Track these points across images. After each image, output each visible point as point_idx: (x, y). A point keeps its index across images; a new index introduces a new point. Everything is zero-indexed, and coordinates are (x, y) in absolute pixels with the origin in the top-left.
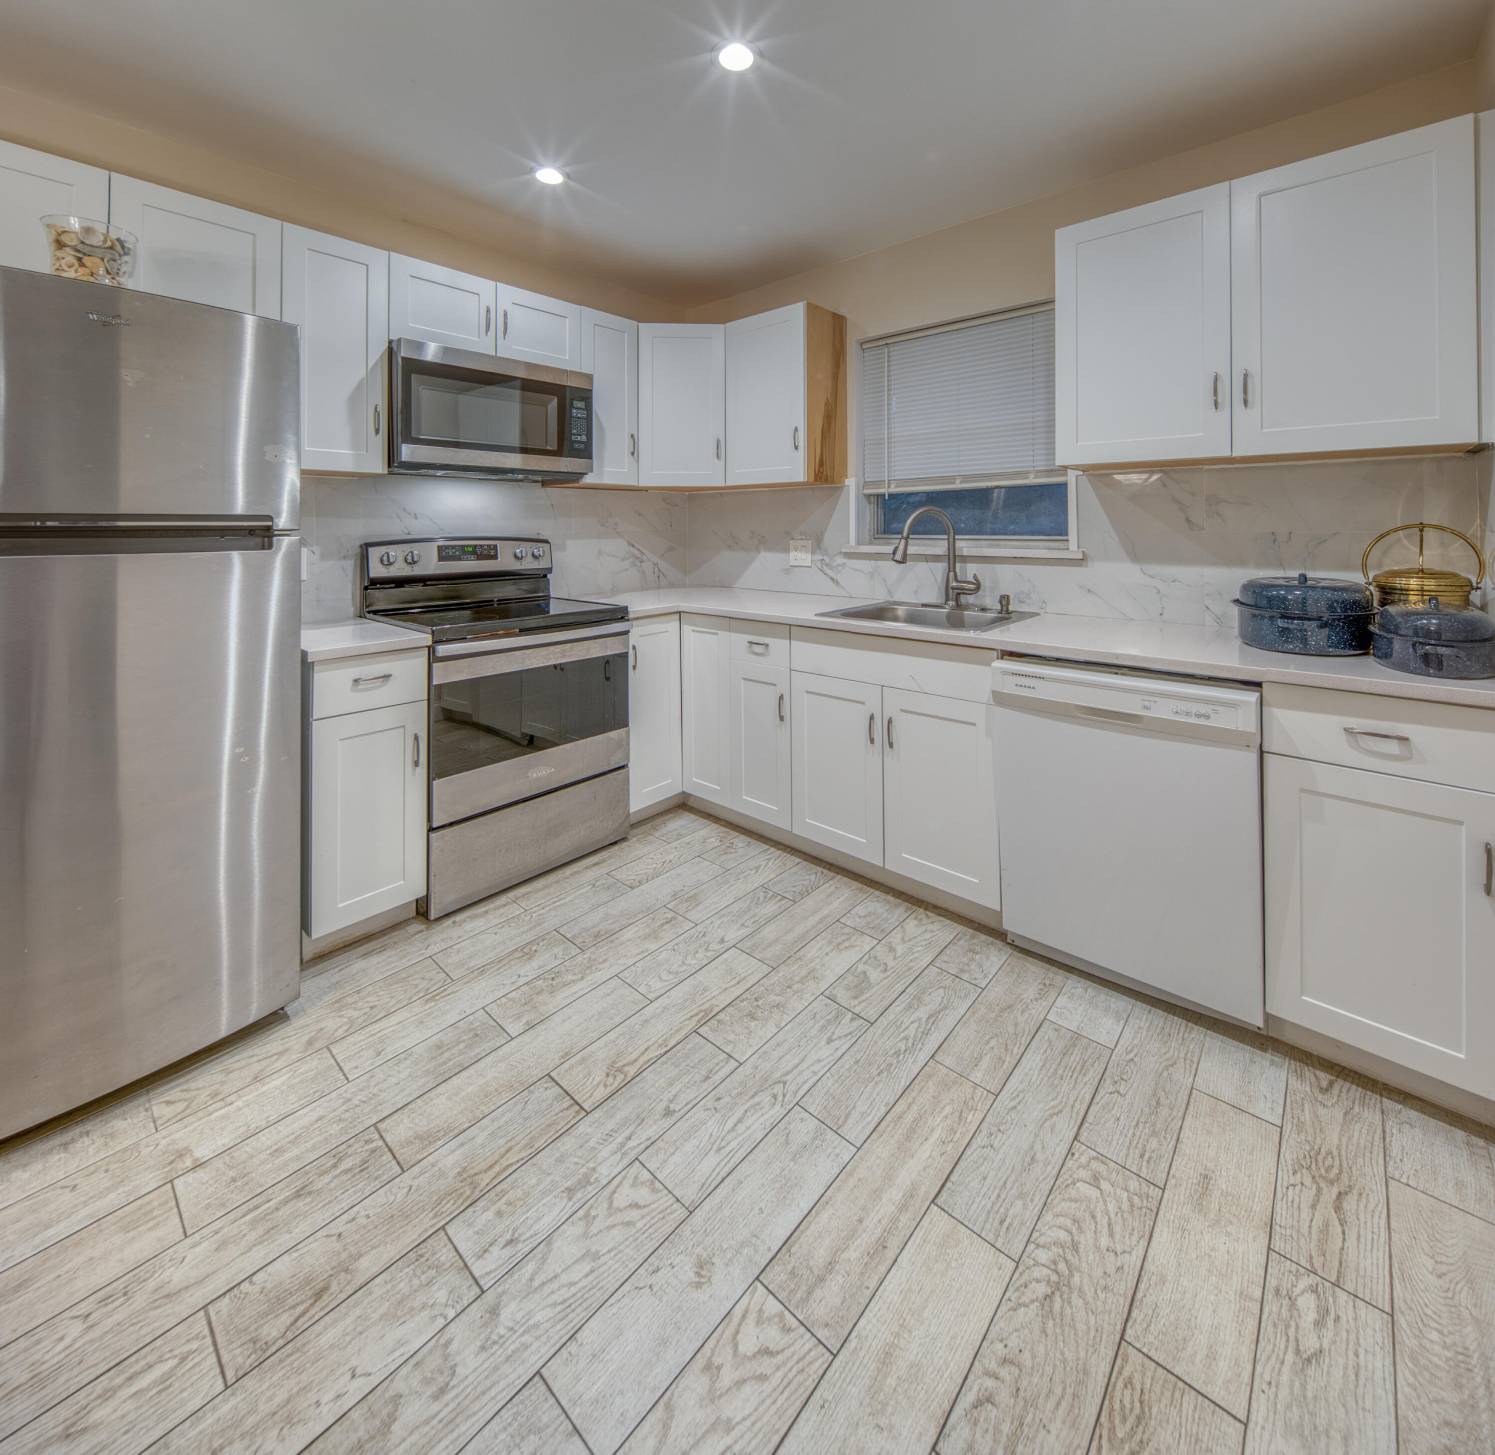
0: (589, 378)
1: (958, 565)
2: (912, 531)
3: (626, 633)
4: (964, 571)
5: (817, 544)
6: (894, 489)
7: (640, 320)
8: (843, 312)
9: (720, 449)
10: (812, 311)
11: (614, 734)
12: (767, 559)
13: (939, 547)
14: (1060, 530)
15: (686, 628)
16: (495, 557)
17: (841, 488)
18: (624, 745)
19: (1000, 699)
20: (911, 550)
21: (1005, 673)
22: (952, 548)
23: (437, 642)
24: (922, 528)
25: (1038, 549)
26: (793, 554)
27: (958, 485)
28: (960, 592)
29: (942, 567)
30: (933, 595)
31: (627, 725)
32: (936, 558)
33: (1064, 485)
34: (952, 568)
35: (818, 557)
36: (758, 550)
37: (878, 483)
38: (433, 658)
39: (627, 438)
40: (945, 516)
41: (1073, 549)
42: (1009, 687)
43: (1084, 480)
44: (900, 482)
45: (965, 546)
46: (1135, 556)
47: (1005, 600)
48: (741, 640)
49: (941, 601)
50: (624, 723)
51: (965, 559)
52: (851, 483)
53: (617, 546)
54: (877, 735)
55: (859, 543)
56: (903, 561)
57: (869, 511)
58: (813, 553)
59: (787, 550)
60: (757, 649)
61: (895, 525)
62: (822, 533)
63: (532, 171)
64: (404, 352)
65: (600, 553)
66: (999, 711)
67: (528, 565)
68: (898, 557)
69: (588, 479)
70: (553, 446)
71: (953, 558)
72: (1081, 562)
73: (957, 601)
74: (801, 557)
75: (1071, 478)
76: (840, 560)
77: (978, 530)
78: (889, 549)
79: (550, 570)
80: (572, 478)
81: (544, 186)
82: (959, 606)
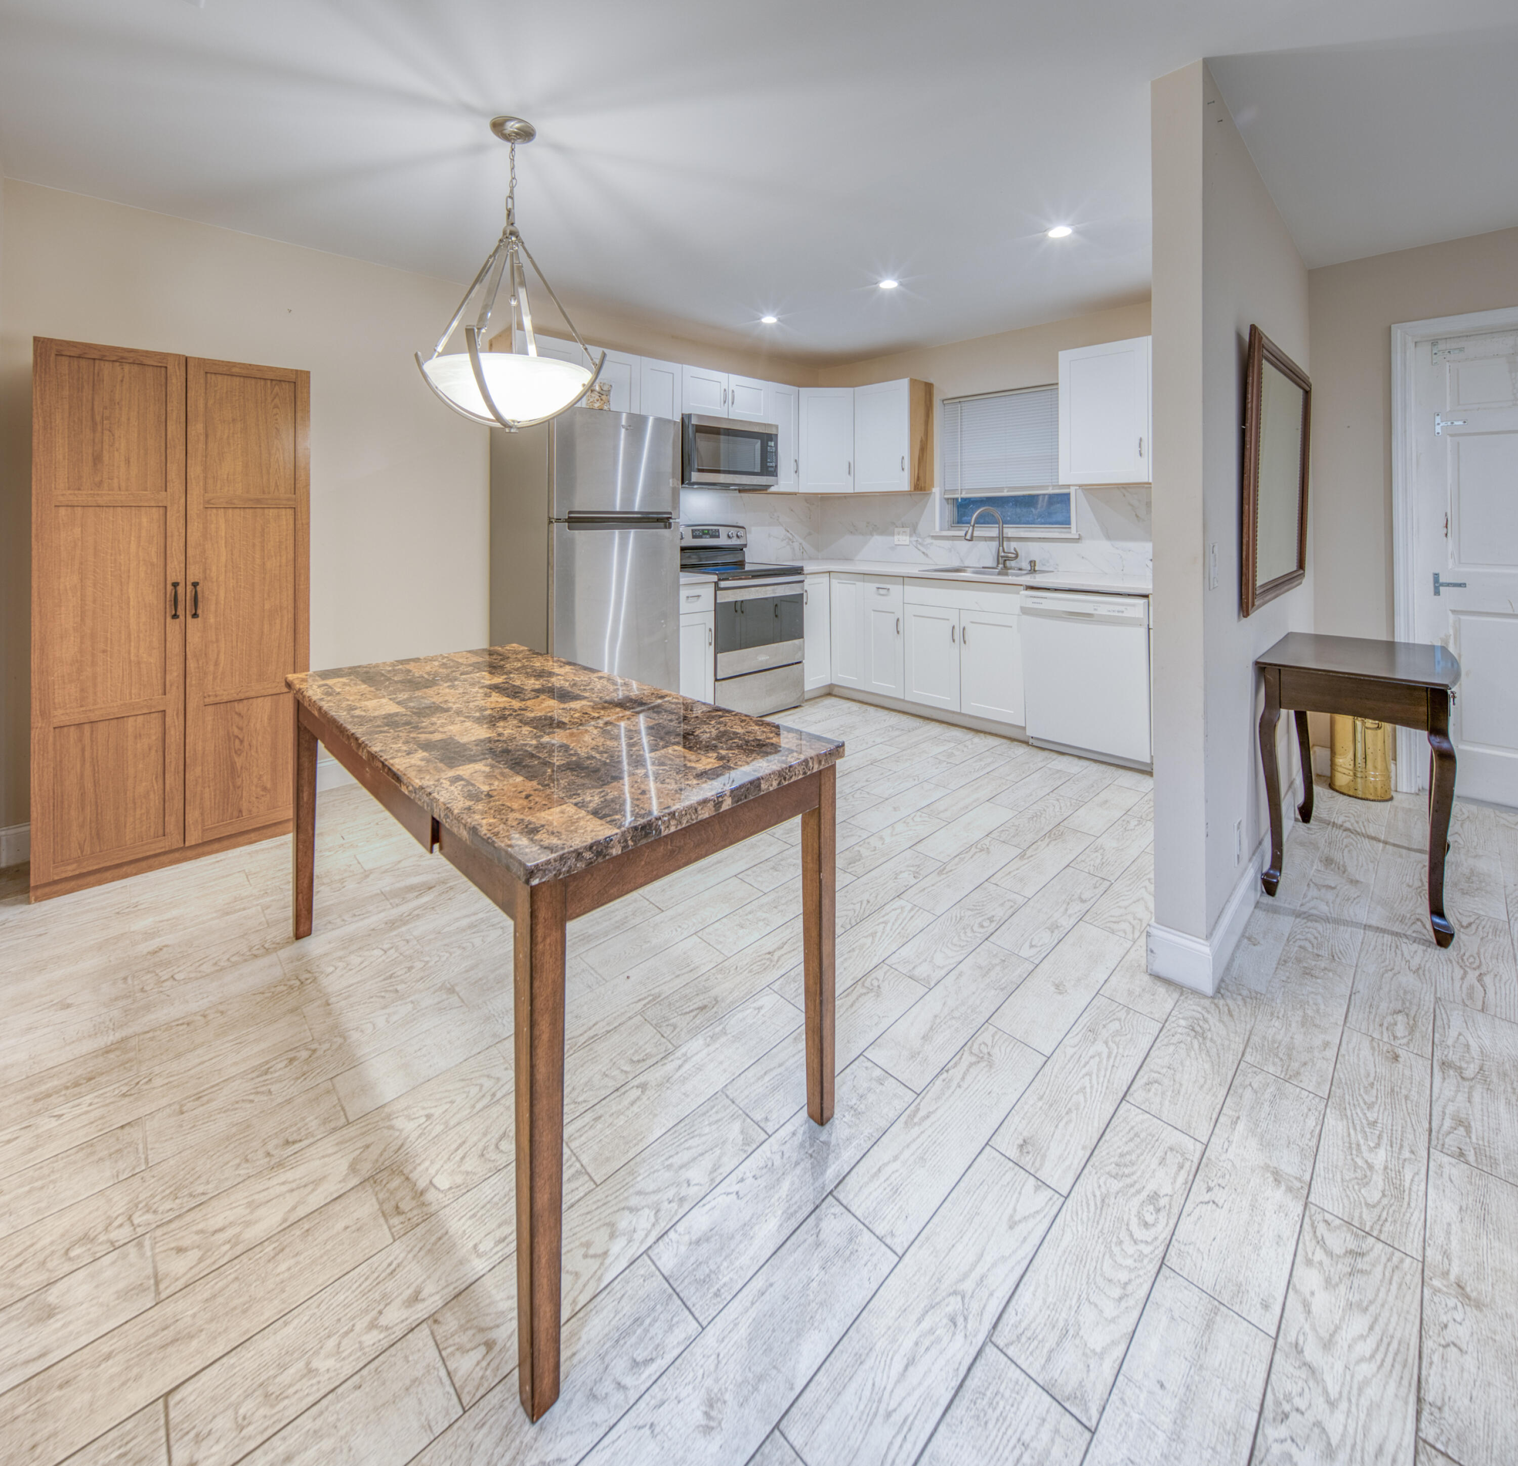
0: (777, 427)
1: (1005, 543)
2: (977, 522)
3: (802, 582)
4: (1009, 547)
5: (914, 530)
6: (964, 495)
7: (799, 386)
8: (931, 380)
9: (850, 469)
10: (913, 382)
11: (796, 642)
12: (877, 541)
13: (993, 532)
14: (1067, 522)
15: (834, 581)
16: (718, 537)
17: (930, 494)
18: (801, 648)
19: (1025, 611)
20: (976, 534)
21: (1027, 596)
22: (1001, 532)
23: (719, 580)
24: (983, 520)
25: (1054, 532)
26: (896, 537)
27: (1005, 493)
28: (1006, 559)
29: (995, 544)
30: (990, 561)
31: (802, 637)
32: (991, 539)
33: (1068, 495)
34: (1001, 544)
35: (914, 538)
36: (872, 535)
37: (954, 491)
38: (717, 588)
39: (793, 463)
40: (996, 512)
41: (1073, 533)
42: (1029, 604)
43: (1080, 492)
44: (969, 490)
45: (1010, 531)
46: (1108, 537)
47: (1032, 563)
48: (871, 587)
49: (994, 565)
50: (800, 635)
51: (1009, 539)
52: (936, 491)
53: (778, 531)
54: (957, 637)
55: (941, 530)
56: (971, 540)
57: (949, 510)
58: (911, 536)
59: (893, 534)
60: (882, 591)
61: (965, 518)
62: (917, 524)
63: (760, 319)
64: (694, 421)
65: (769, 536)
66: (1024, 617)
67: (735, 542)
68: (968, 537)
69: (772, 489)
70: (758, 469)
71: (1002, 539)
72: (1078, 540)
73: (1004, 564)
74: (902, 539)
75: (1072, 491)
76: (929, 541)
77: (1017, 521)
78: (962, 533)
79: (745, 546)
80: (763, 489)
81: (766, 325)
82: (1005, 567)
